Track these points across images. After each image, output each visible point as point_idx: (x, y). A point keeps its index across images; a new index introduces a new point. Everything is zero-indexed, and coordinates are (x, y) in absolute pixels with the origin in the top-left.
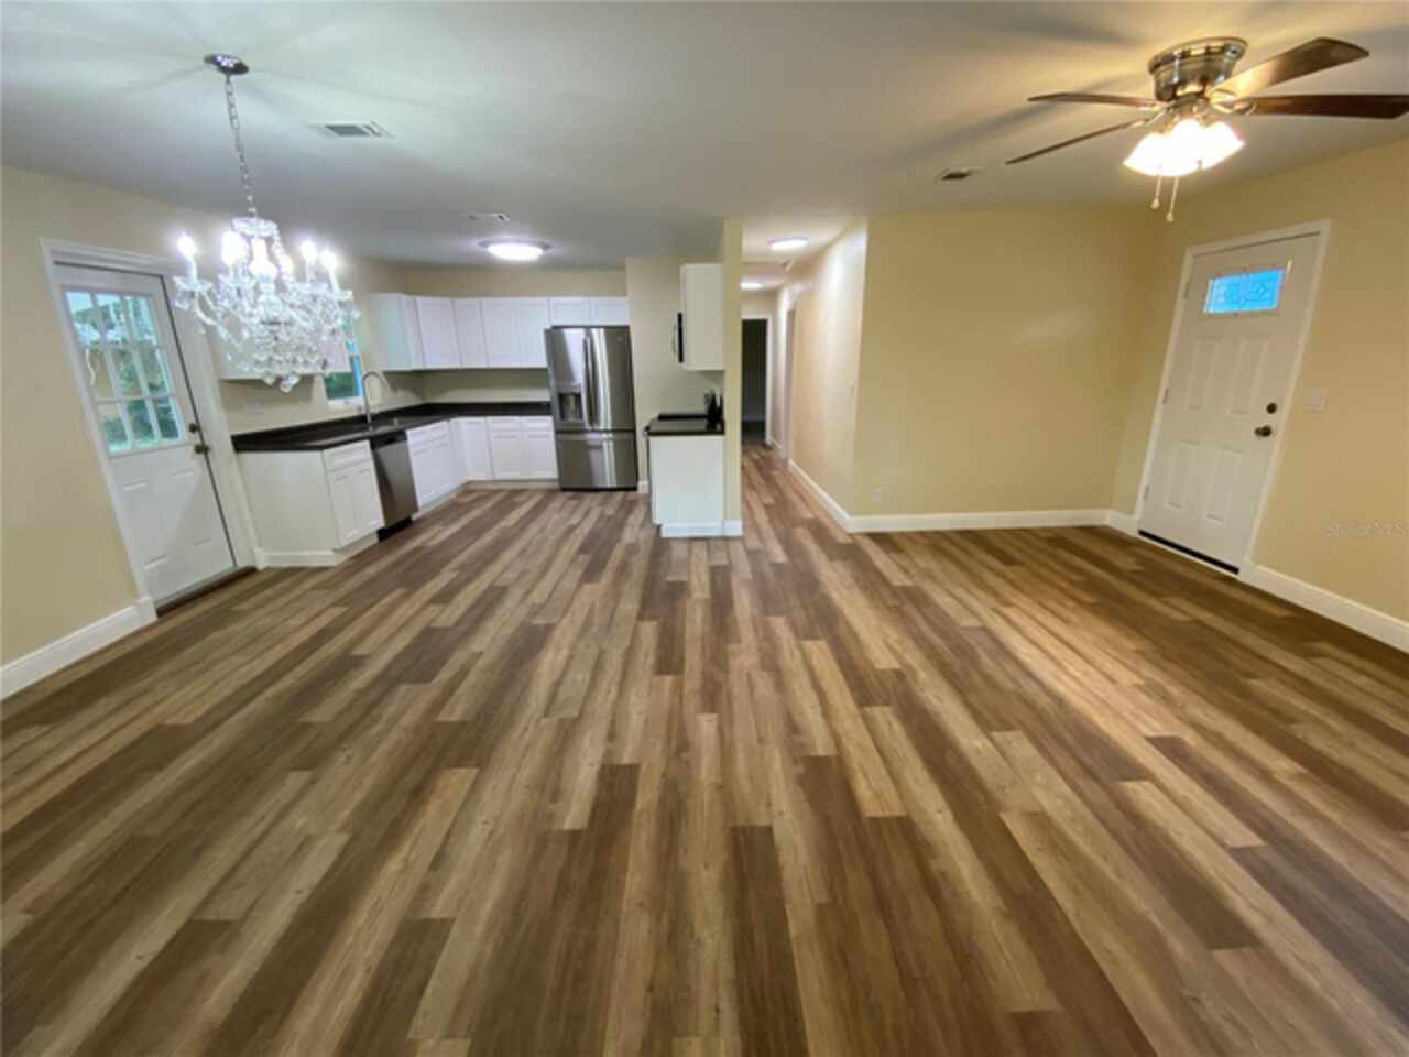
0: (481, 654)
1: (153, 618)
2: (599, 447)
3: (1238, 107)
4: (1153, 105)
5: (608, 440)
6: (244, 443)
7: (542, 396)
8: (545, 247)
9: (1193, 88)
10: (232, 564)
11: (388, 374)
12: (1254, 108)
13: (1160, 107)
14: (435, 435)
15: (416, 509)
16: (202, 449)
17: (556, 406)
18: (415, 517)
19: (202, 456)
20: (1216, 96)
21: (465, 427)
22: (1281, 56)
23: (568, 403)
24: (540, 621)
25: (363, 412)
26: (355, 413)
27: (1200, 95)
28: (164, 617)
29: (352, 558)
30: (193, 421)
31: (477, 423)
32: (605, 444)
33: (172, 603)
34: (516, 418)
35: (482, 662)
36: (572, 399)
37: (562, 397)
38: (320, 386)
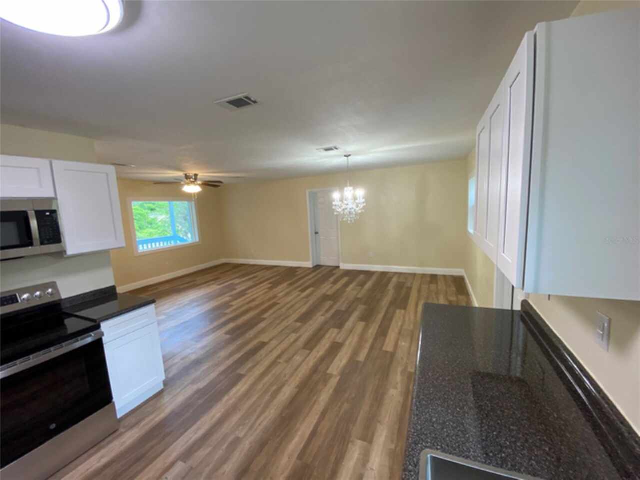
0: (322, 315)
24: (299, 324)
35: (321, 313)
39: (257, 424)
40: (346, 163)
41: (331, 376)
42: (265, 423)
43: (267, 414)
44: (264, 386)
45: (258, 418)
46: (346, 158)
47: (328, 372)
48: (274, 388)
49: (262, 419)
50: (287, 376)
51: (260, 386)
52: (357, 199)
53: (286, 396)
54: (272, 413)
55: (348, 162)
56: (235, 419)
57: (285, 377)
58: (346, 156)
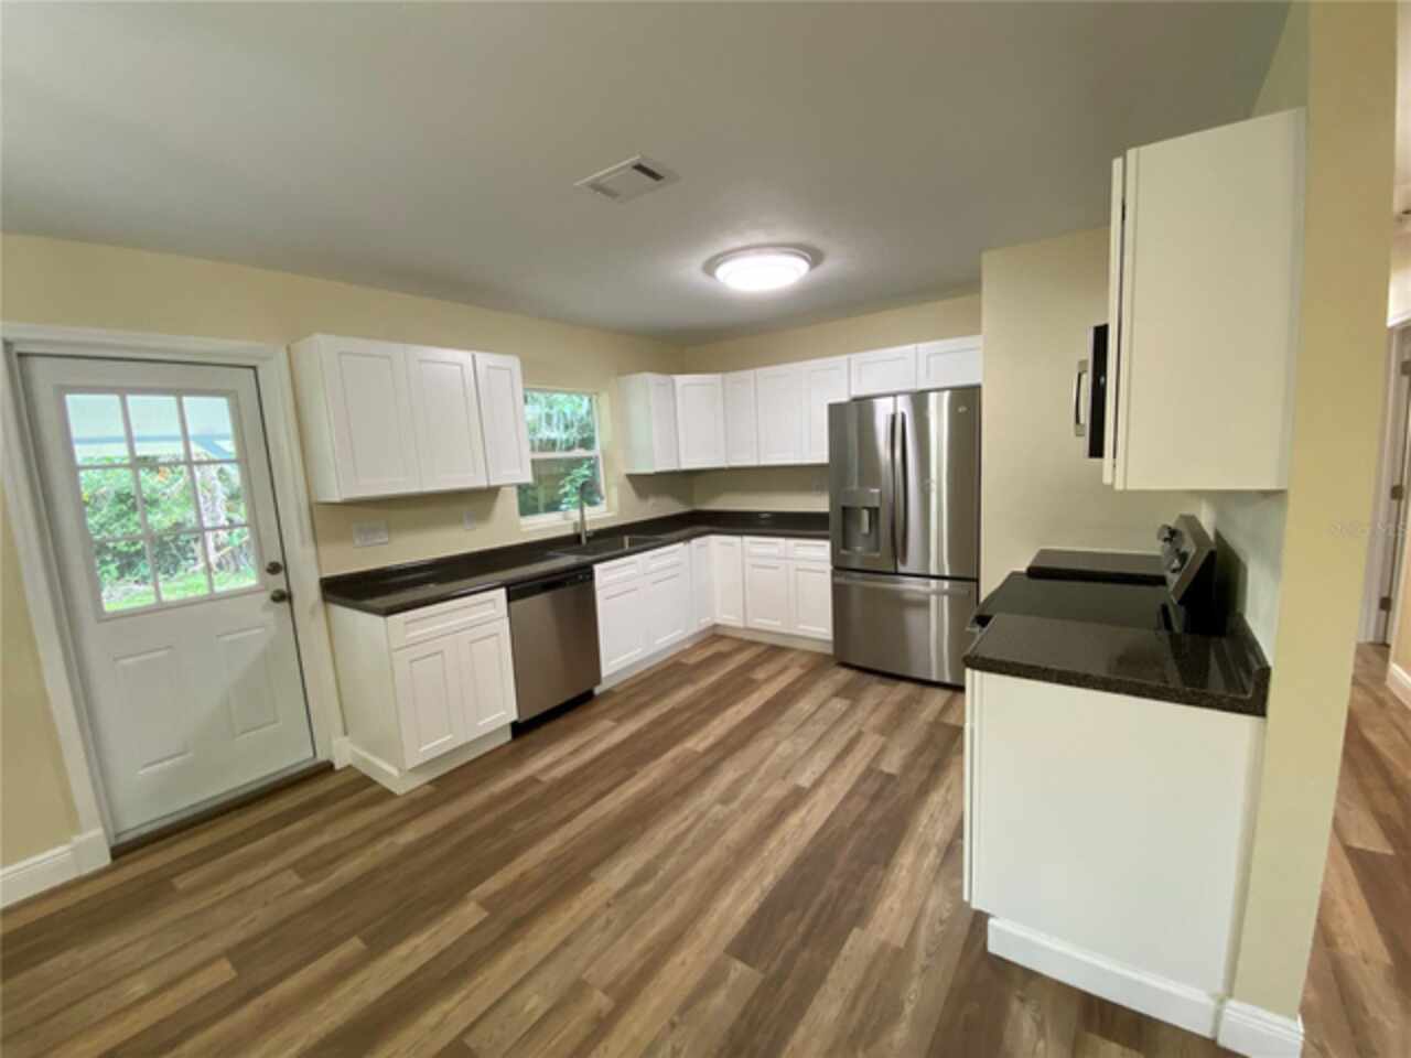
1: (106, 861)
2: (924, 605)
5: (940, 593)
7: (819, 504)
8: (815, 257)
10: (311, 754)
11: (633, 478)
14: (654, 565)
15: (597, 679)
16: (285, 597)
17: (835, 522)
18: (598, 690)
21: (717, 548)
23: (858, 521)
25: (579, 530)
26: (569, 531)
28: (123, 859)
29: (430, 783)
30: (273, 558)
31: (731, 544)
32: (933, 599)
33: (183, 820)
34: (781, 541)
36: (865, 514)
37: (845, 510)
38: (509, 502)
39: (691, 820)
41: (485, 903)
42: (676, 819)
43: (671, 836)
44: (673, 901)
45: (689, 830)
47: (485, 914)
48: (647, 888)
49: (683, 826)
50: (601, 921)
51: (682, 902)
53: (623, 863)
54: (662, 834)
56: (733, 835)
57: (609, 922)
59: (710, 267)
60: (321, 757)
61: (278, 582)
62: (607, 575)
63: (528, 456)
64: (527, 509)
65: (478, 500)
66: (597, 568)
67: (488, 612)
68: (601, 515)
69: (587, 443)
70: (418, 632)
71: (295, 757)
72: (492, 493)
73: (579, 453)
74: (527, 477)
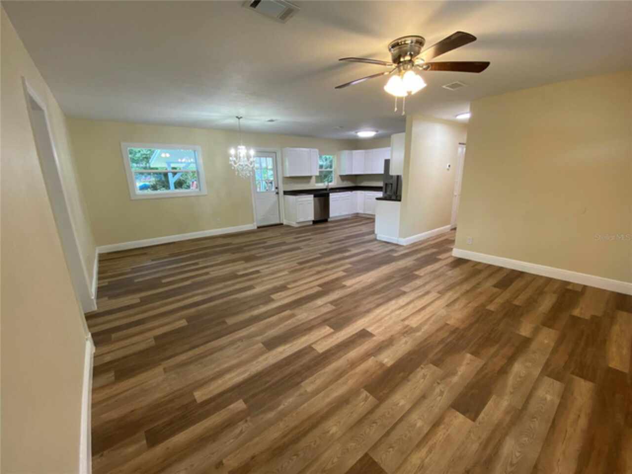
1: (257, 228)
3: (425, 67)
4: (391, 65)
6: (286, 193)
7: (380, 184)
8: (377, 131)
9: (408, 58)
10: (279, 222)
11: (341, 176)
12: (430, 68)
13: (394, 66)
15: (329, 217)
16: (277, 193)
17: (384, 189)
18: (329, 220)
19: (277, 195)
20: (417, 61)
21: (359, 193)
22: (437, 44)
25: (327, 187)
26: (325, 187)
27: (410, 61)
28: (259, 229)
30: (277, 186)
33: (262, 226)
36: (390, 186)
37: (386, 185)
38: (313, 179)
40: (237, 123)
46: (237, 119)
52: (250, 157)
55: (239, 123)
58: (237, 117)
59: (357, 132)
60: (281, 222)
61: (277, 190)
62: (332, 196)
63: (319, 170)
64: (317, 182)
65: (308, 178)
66: (331, 194)
67: (309, 199)
68: (332, 185)
69: (331, 167)
70: (300, 200)
71: (277, 222)
72: (310, 177)
73: (329, 169)
74: (318, 174)
